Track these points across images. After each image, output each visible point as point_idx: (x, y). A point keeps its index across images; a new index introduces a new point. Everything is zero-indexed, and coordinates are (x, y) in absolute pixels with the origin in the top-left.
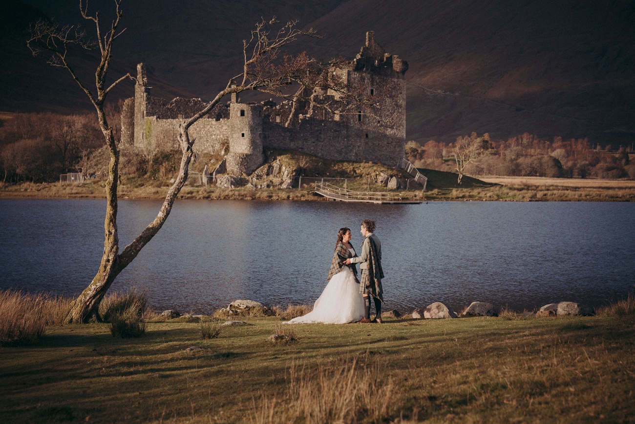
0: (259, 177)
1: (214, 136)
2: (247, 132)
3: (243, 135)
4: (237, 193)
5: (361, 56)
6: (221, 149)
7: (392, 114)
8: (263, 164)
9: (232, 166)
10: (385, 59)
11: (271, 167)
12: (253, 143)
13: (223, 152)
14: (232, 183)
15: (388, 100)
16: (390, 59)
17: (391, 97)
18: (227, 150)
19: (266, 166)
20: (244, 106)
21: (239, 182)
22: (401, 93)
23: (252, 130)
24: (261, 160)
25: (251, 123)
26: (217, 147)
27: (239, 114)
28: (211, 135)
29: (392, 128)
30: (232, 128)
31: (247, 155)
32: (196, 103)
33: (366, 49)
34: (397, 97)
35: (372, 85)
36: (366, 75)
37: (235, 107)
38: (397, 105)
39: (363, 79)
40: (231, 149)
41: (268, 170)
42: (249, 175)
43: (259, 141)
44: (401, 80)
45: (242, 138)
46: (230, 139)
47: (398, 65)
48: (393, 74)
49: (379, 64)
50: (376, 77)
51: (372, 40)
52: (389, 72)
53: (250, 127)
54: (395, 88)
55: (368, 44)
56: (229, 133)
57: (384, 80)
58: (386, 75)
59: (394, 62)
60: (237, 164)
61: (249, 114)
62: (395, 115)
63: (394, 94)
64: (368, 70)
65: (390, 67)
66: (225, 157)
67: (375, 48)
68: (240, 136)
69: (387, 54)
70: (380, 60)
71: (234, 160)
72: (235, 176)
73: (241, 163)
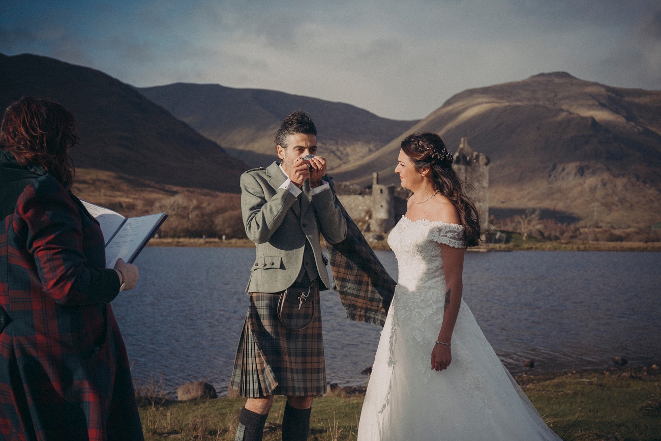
1: (360, 208)
2: (384, 204)
3: (382, 206)
4: (380, 245)
5: (459, 153)
6: (365, 217)
7: (479, 192)
9: (375, 227)
10: (474, 156)
12: (389, 212)
13: (367, 218)
14: (376, 239)
15: (476, 184)
16: (477, 157)
17: (479, 181)
18: (370, 217)
20: (382, 187)
21: (380, 237)
22: (485, 179)
23: (389, 203)
25: (388, 198)
26: (363, 214)
27: (379, 192)
28: (359, 206)
29: (479, 201)
30: (374, 202)
31: (385, 220)
32: (346, 186)
33: (462, 149)
34: (483, 181)
35: (466, 173)
36: (463, 167)
37: (376, 187)
38: (482, 187)
39: (460, 169)
40: (373, 216)
42: (386, 232)
43: (392, 211)
44: (484, 170)
45: (381, 208)
46: (372, 209)
47: (482, 159)
48: (479, 166)
49: (470, 159)
50: (469, 169)
51: (466, 143)
52: (477, 164)
53: (387, 200)
54: (481, 175)
55: (461, 146)
56: (372, 204)
57: (474, 170)
58: (475, 166)
59: (481, 158)
60: (378, 225)
61: (386, 192)
62: (481, 193)
63: (480, 178)
64: (463, 163)
65: (478, 161)
66: (370, 221)
67: (467, 149)
68: (380, 207)
69: (475, 153)
70: (470, 156)
71: (377, 222)
72: (377, 234)
73: (381, 225)
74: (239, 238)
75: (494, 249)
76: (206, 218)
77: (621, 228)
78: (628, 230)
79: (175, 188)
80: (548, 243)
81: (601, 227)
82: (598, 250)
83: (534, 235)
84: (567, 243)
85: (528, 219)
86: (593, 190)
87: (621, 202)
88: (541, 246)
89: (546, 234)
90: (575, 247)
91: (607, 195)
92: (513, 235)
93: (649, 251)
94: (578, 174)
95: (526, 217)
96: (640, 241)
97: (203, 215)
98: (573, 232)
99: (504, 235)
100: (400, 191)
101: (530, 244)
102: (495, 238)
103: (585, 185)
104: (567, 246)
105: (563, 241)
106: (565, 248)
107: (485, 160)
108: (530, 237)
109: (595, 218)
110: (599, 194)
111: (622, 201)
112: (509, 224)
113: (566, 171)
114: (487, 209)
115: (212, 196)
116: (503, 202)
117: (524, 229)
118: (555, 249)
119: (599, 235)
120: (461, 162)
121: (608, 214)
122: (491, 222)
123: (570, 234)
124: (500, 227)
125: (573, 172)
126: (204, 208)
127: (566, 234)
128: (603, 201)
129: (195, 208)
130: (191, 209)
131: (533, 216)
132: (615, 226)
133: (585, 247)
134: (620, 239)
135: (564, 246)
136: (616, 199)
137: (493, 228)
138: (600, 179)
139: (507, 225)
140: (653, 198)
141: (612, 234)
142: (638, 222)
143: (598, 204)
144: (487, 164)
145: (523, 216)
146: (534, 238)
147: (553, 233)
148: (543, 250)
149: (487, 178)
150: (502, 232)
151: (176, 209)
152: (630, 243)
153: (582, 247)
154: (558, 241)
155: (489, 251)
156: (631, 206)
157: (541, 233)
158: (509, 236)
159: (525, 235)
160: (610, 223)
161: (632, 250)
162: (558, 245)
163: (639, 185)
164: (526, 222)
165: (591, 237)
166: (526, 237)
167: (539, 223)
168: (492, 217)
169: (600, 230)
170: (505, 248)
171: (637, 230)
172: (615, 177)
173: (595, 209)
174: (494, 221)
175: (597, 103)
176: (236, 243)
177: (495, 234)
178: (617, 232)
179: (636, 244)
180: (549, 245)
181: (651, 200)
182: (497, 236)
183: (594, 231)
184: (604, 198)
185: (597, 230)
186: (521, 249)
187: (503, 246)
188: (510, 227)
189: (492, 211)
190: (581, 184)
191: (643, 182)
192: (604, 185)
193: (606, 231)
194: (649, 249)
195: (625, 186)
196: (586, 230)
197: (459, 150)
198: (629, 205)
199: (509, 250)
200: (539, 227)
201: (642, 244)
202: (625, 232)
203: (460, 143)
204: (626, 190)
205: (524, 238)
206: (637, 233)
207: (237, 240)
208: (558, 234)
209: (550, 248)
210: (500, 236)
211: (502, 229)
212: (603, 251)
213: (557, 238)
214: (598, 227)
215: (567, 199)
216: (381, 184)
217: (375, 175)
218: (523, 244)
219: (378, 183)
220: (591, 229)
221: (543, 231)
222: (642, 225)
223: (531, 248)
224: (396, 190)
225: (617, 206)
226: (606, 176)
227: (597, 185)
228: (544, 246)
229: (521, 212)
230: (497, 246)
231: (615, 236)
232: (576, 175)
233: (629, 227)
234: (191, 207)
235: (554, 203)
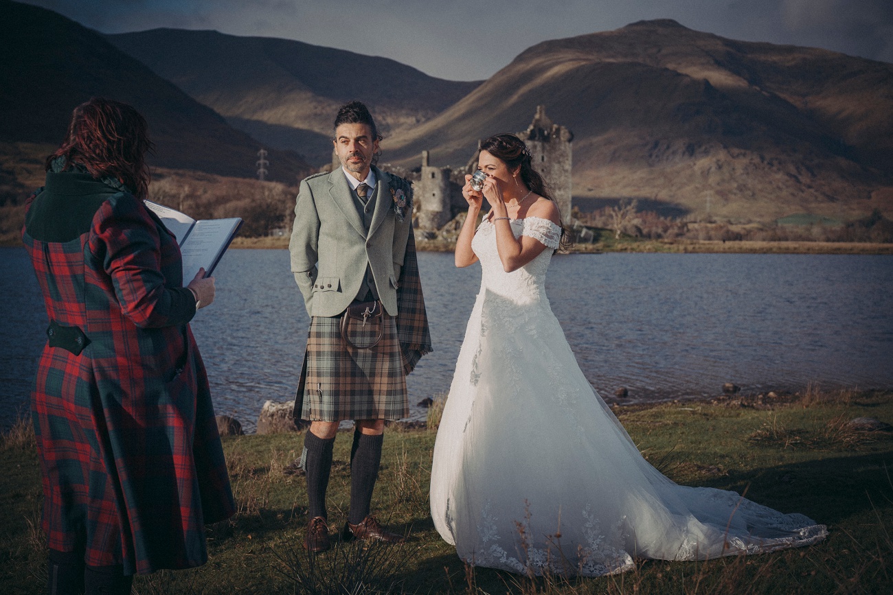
0: (448, 231)
2: (437, 192)
3: (434, 195)
4: (432, 245)
5: (535, 126)
7: (560, 177)
8: (451, 220)
9: (424, 222)
10: (554, 130)
11: (458, 223)
12: (444, 202)
14: (426, 237)
15: (556, 166)
16: (558, 130)
17: (559, 162)
18: (419, 208)
19: (454, 221)
20: (434, 169)
21: (432, 236)
22: (567, 159)
23: (443, 191)
24: (449, 216)
25: (442, 184)
27: (430, 176)
29: (560, 189)
30: (424, 189)
31: (437, 213)
33: (538, 121)
34: (564, 162)
35: (543, 152)
36: (539, 144)
37: (427, 170)
38: (564, 170)
39: (535, 147)
40: (423, 207)
41: (456, 226)
42: (439, 229)
43: (448, 201)
44: (567, 148)
45: (432, 197)
46: (421, 198)
47: (564, 135)
48: (560, 143)
49: (549, 134)
50: (547, 146)
51: (543, 112)
52: (557, 140)
53: (440, 187)
54: (562, 155)
55: (537, 116)
56: (421, 193)
57: (553, 149)
58: (555, 143)
59: (562, 132)
60: (429, 220)
61: (439, 176)
62: (563, 178)
63: (561, 160)
64: (539, 139)
65: (558, 137)
66: (418, 214)
67: (546, 121)
68: (432, 195)
69: (555, 126)
70: (549, 130)
71: (427, 216)
72: (427, 231)
73: (433, 220)
74: (246, 237)
75: (578, 250)
76: (202, 209)
77: (740, 223)
78: (748, 226)
79: (159, 170)
80: (647, 242)
81: (714, 222)
82: (710, 251)
83: (630, 232)
84: (671, 243)
85: (622, 212)
86: (706, 174)
87: (741, 190)
88: (638, 246)
89: (645, 231)
90: (681, 247)
91: (723, 180)
92: (603, 233)
93: (774, 253)
94: (687, 153)
95: (620, 209)
96: (764, 240)
97: (198, 206)
98: (679, 228)
99: (591, 232)
100: (457, 175)
101: (625, 245)
102: (580, 236)
103: (696, 168)
104: (672, 246)
105: (666, 240)
106: (670, 248)
107: (567, 135)
108: (625, 235)
109: (708, 210)
110: (713, 179)
111: (742, 188)
112: (598, 218)
113: (671, 150)
114: (570, 199)
115: (209, 181)
116: (590, 190)
117: (617, 224)
118: (656, 251)
119: (712, 233)
120: (537, 138)
121: (724, 205)
122: (575, 215)
123: (676, 230)
124: (586, 222)
125: (680, 151)
126: (199, 197)
127: (670, 231)
128: (719, 188)
129: (187, 197)
130: (181, 200)
131: (629, 208)
132: (732, 220)
133: (694, 248)
134: (738, 237)
135: (667, 246)
136: (735, 185)
137: (577, 223)
138: (714, 159)
139: (595, 219)
140: (780, 185)
141: (728, 231)
142: (761, 216)
143: (712, 192)
144: (570, 141)
145: (616, 208)
146: (630, 236)
147: (654, 229)
148: (641, 251)
149: (570, 158)
150: (589, 228)
151: (161, 198)
152: (751, 243)
153: (690, 248)
154: (660, 240)
155: (573, 253)
156: (754, 195)
157: (639, 229)
158: (598, 234)
159: (619, 232)
160: (726, 217)
161: (753, 251)
162: (660, 245)
163: (764, 168)
164: (620, 216)
165: (702, 235)
166: (619, 236)
167: (637, 217)
168: (576, 209)
169: (714, 225)
170: (594, 249)
171: (760, 226)
172: (733, 157)
173: (708, 199)
174: (579, 215)
175: (712, 62)
176: (242, 243)
177: (581, 232)
178: (735, 228)
179: (758, 244)
180: (648, 245)
181: (779, 188)
182: (582, 235)
183: (706, 227)
184: (718, 184)
185: (709, 225)
186: (613, 251)
187: (590, 246)
188: (598, 223)
189: (576, 201)
190: (690, 167)
191: (769, 163)
192: (720, 167)
193: (721, 227)
194: (774, 250)
195: (746, 168)
196: (696, 226)
197: (534, 122)
198: (751, 194)
199: (598, 252)
200: (637, 221)
201: (765, 244)
202: (744, 229)
203: (536, 112)
204: (748, 174)
205: (617, 237)
206: (762, 230)
207: (244, 239)
208: (660, 231)
209: (649, 249)
210: (586, 233)
211: (589, 224)
212: (717, 252)
213: (659, 236)
214: (711, 222)
215: (672, 185)
216: (433, 166)
217: (425, 154)
218: (616, 244)
219: (428, 165)
220: (703, 224)
221: (641, 227)
222: (767, 219)
223: (626, 249)
224: (452, 173)
225: (735, 194)
226: (722, 155)
227: (710, 168)
228: (642, 247)
229: (613, 202)
230: (582, 246)
231: (733, 233)
232: (684, 153)
233: (750, 222)
234: (182, 196)
235: (656, 190)
